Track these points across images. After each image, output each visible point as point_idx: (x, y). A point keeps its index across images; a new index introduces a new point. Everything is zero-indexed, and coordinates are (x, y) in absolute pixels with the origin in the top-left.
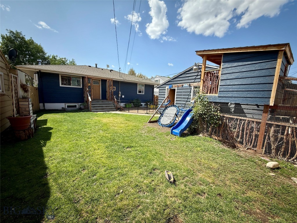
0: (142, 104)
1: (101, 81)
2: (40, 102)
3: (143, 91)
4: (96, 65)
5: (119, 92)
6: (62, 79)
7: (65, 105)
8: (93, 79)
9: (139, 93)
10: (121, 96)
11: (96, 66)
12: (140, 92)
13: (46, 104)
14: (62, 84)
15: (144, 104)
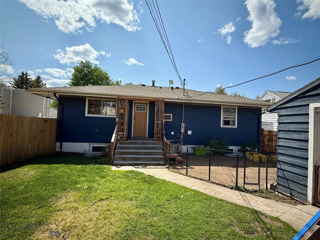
0: (231, 148)
1: (148, 105)
2: (57, 141)
3: (234, 122)
4: (153, 82)
5: (182, 124)
6: (89, 104)
7: (90, 145)
8: (135, 103)
9: (225, 125)
10: (186, 132)
11: (153, 84)
12: (227, 123)
13: (64, 144)
14: (89, 113)
15: (238, 148)
